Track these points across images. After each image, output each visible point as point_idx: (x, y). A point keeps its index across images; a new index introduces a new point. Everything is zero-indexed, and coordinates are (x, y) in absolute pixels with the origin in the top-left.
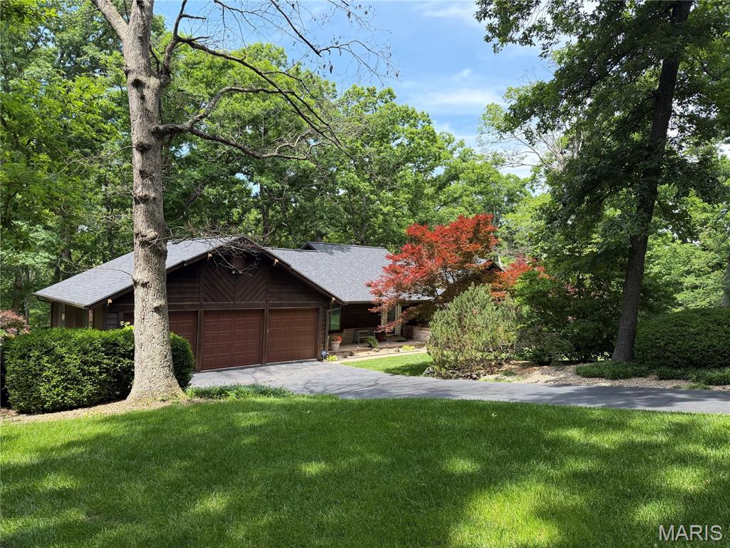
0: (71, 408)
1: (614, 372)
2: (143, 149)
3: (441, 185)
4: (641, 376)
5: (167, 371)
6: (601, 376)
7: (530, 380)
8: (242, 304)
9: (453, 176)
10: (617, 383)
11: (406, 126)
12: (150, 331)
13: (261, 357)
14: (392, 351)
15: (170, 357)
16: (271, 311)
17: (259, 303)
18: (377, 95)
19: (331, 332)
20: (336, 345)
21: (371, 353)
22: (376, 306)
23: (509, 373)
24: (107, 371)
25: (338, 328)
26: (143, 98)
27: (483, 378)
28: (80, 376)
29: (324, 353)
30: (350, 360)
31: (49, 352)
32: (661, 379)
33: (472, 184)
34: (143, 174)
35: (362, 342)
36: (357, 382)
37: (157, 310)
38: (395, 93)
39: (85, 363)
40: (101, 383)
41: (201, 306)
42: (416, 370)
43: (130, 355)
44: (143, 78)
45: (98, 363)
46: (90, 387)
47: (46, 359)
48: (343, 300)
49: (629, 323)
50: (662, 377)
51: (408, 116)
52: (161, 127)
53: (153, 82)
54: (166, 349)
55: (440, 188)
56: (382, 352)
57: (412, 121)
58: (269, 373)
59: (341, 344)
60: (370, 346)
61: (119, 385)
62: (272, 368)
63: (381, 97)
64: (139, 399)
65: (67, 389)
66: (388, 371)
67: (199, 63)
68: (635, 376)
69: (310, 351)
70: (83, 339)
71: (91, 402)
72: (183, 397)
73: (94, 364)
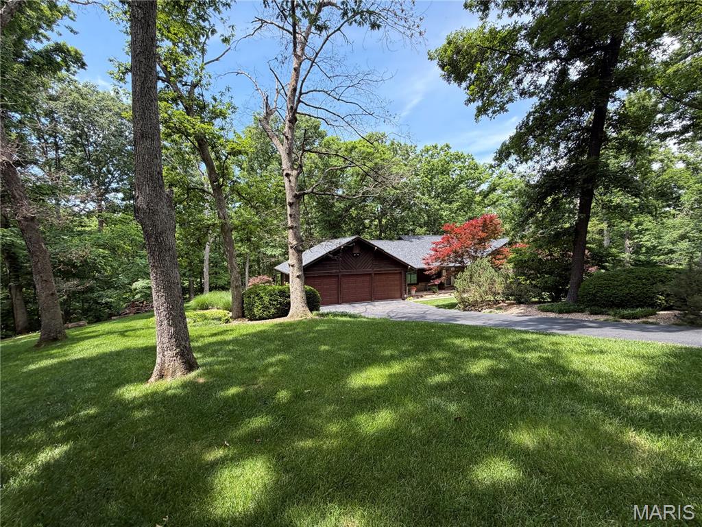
0: (266, 319)
1: (561, 309)
2: (291, 205)
3: (485, 195)
4: (579, 312)
5: (303, 304)
6: (552, 311)
7: (508, 312)
8: (361, 271)
9: (493, 189)
10: (561, 316)
11: (459, 163)
12: (295, 286)
13: (371, 297)
14: (447, 295)
15: (305, 298)
16: (375, 274)
17: (369, 270)
18: (439, 148)
19: (410, 285)
20: (413, 292)
21: (434, 296)
22: (428, 270)
23: (500, 308)
24: (280, 303)
25: (416, 282)
26: (290, 181)
27: (483, 311)
28: (269, 305)
29: (405, 296)
30: (421, 299)
31: (258, 295)
32: (591, 314)
33: (505, 191)
34: (291, 215)
35: (429, 290)
36: (414, 312)
37: (298, 277)
38: (451, 146)
39: (271, 300)
40: (277, 308)
41: (340, 272)
42: (452, 306)
43: (289, 297)
44: (289, 172)
45: (277, 300)
46: (273, 310)
47: (256, 298)
48: (416, 267)
49: (577, 278)
50: (592, 313)
51: (458, 158)
52: (298, 193)
53: (295, 173)
54: (303, 294)
55: (485, 197)
56: (440, 295)
57: (462, 160)
58: (374, 306)
59: (416, 291)
60: (434, 292)
61: (284, 310)
62: (376, 303)
63: (442, 149)
64: (292, 316)
65: (264, 311)
66: (438, 306)
67: (340, 149)
68: (575, 312)
69: (399, 295)
70: (271, 290)
71: (274, 317)
72: (311, 316)
73: (275, 301)
